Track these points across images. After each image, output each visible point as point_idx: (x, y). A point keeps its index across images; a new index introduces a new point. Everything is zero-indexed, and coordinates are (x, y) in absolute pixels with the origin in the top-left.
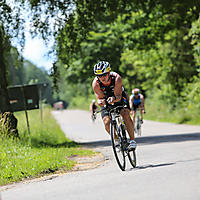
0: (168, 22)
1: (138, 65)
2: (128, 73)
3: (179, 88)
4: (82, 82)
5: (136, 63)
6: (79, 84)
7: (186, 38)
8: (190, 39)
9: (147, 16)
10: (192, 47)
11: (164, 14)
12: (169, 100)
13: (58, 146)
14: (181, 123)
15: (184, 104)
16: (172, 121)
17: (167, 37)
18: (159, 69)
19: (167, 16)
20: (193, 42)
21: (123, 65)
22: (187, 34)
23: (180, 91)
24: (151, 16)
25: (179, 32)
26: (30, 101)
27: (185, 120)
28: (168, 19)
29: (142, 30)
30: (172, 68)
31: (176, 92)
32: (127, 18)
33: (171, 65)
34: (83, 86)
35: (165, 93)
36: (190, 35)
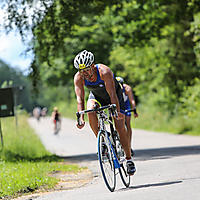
0: (165, 14)
1: (131, 65)
3: (178, 92)
4: (64, 84)
5: (128, 63)
6: (60, 88)
7: (187, 33)
8: (192, 34)
9: (141, 8)
10: (194, 44)
11: (160, 5)
12: (166, 106)
13: (37, 160)
14: (181, 133)
15: (184, 111)
16: (170, 131)
17: (165, 32)
18: (155, 70)
19: (164, 7)
20: (195, 39)
22: (189, 28)
23: (179, 96)
24: (145, 7)
25: (179, 27)
26: (4, 107)
27: (185, 130)
28: (167, 11)
30: (170, 69)
31: (174, 96)
32: (118, 9)
33: (169, 65)
34: (65, 89)
35: (162, 98)
36: (192, 30)
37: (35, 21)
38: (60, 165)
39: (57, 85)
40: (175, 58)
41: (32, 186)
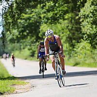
0: (66, 8)
3: (73, 46)
4: (17, 42)
6: (16, 44)
7: (77, 17)
8: (80, 18)
9: (55, 5)
10: (81, 23)
11: (64, 4)
13: (4, 79)
14: (74, 66)
15: (76, 55)
16: (69, 65)
17: (66, 17)
19: (66, 5)
20: (81, 20)
21: (41, 33)
23: (74, 48)
24: (57, 5)
25: (73, 14)
27: (76, 64)
28: (67, 7)
31: (71, 48)
32: (44, 6)
33: (68, 33)
34: (18, 45)
35: (65, 49)
37: (3, 11)
38: (16, 81)
39: (14, 43)
40: (71, 29)
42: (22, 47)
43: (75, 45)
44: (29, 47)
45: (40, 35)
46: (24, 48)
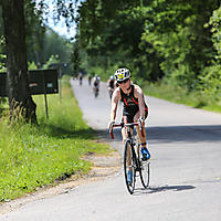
1: (158, 45)
2: (147, 50)
3: (197, 71)
5: (156, 43)
8: (211, 27)
10: (212, 34)
12: (186, 81)
14: (197, 107)
15: (201, 87)
16: (189, 104)
17: (188, 20)
18: (177, 50)
20: (213, 30)
21: (142, 43)
22: (208, 22)
23: (198, 74)
26: (50, 85)
27: (201, 105)
29: (163, 14)
30: (191, 50)
31: (193, 73)
33: (190, 47)
35: (182, 73)
36: (211, 23)
39: (96, 55)
40: (196, 41)
41: (69, 172)
42: (109, 63)
43: (200, 69)
44: (120, 63)
45: (140, 46)
46: (112, 65)
